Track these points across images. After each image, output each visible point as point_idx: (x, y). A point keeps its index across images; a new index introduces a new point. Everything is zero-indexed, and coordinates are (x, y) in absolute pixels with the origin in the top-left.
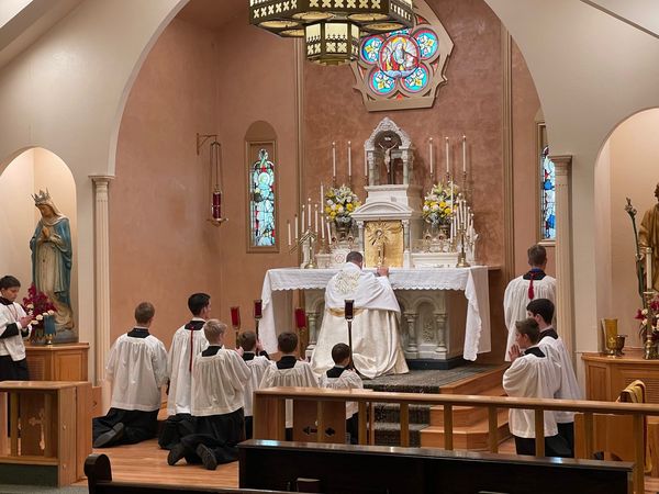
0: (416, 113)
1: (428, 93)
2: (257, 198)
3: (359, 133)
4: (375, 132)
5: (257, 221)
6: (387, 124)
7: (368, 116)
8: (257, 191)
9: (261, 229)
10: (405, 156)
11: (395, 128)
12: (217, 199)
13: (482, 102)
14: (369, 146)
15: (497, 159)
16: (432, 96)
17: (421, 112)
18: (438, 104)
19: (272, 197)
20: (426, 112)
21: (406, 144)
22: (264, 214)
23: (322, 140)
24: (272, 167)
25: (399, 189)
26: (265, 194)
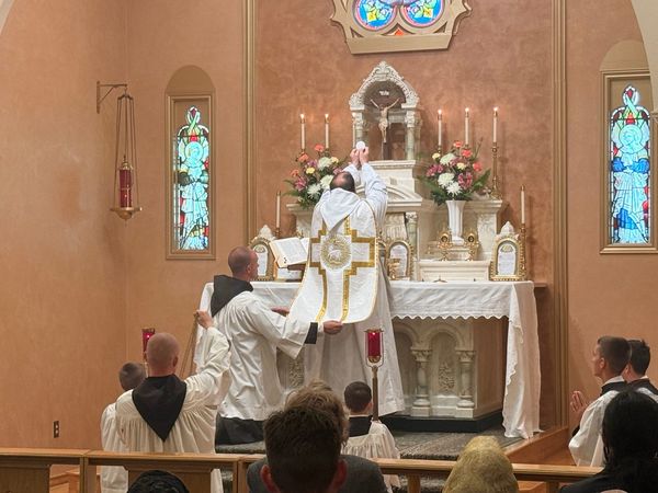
0: (423, 57)
1: (442, 29)
2: (183, 179)
3: (338, 85)
4: (367, 83)
5: (183, 214)
6: (384, 71)
7: (352, 60)
8: (183, 168)
9: (189, 226)
10: (410, 119)
11: (396, 78)
12: (125, 178)
13: (522, 43)
14: (356, 103)
15: (544, 126)
16: (448, 32)
17: (431, 56)
18: (457, 44)
19: (205, 178)
20: (439, 56)
21: (412, 101)
22: (193, 203)
23: (282, 95)
24: (206, 135)
25: (402, 167)
26: (195, 173)
